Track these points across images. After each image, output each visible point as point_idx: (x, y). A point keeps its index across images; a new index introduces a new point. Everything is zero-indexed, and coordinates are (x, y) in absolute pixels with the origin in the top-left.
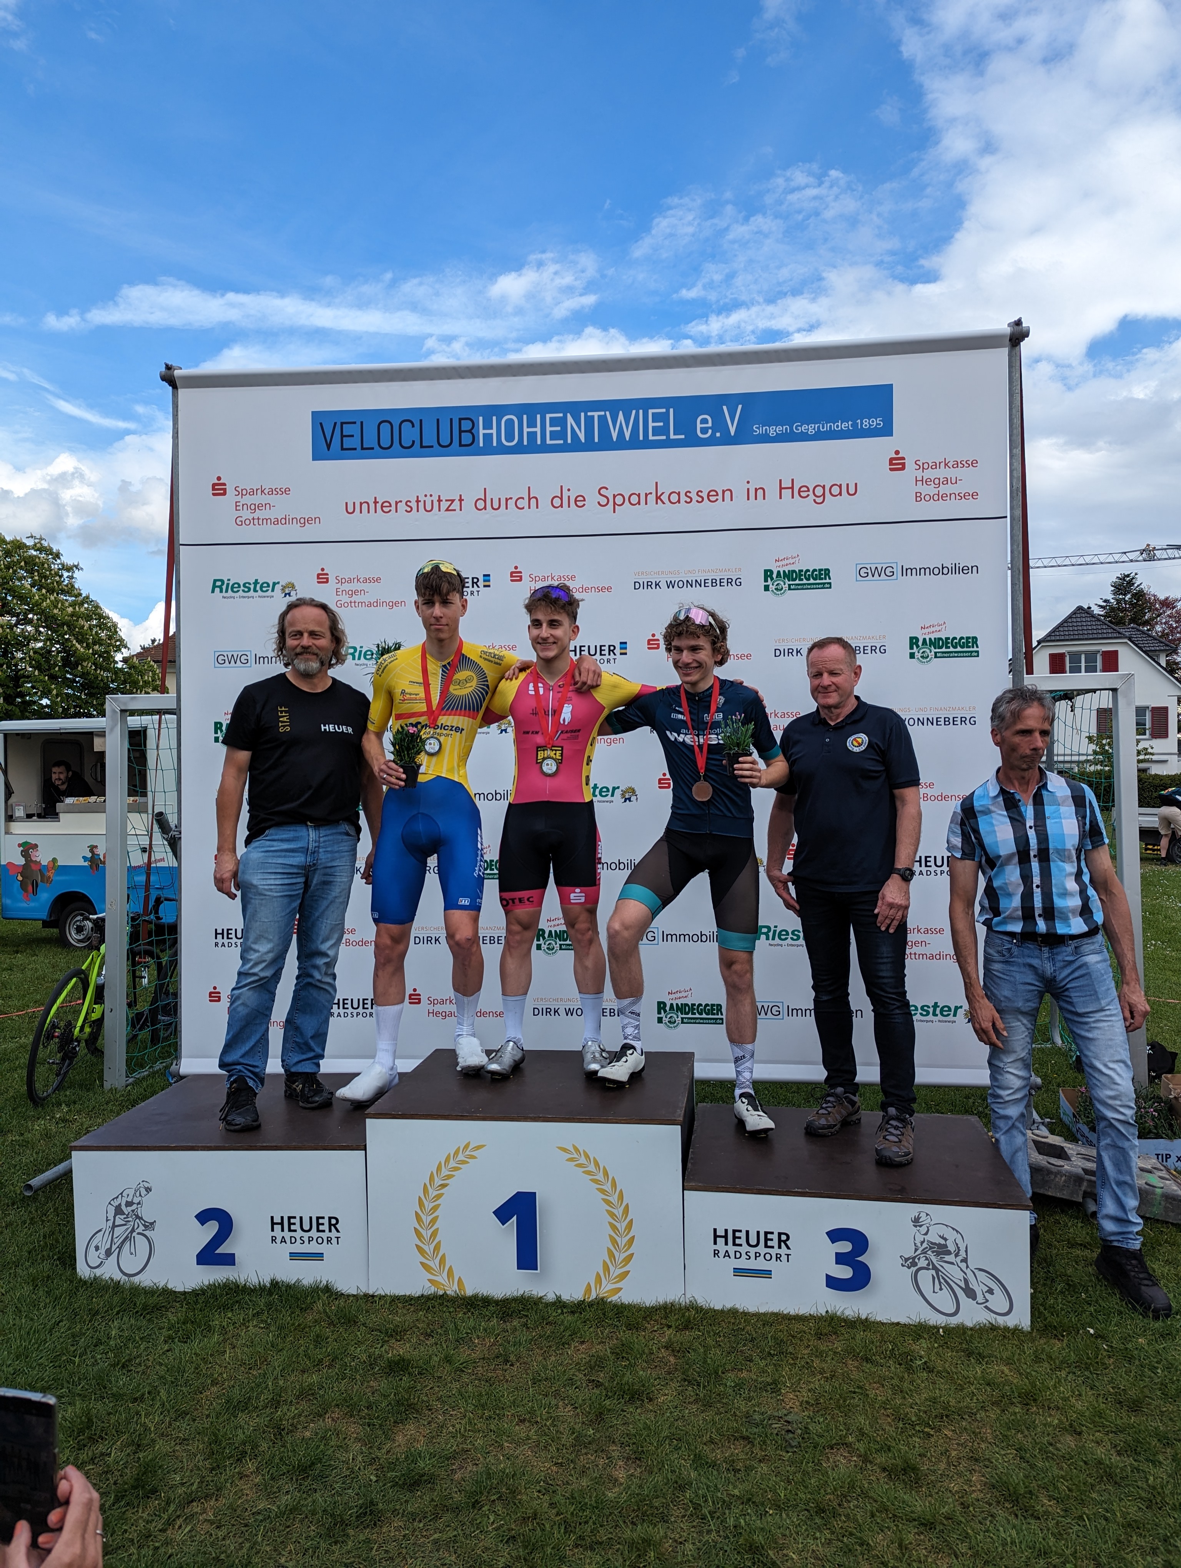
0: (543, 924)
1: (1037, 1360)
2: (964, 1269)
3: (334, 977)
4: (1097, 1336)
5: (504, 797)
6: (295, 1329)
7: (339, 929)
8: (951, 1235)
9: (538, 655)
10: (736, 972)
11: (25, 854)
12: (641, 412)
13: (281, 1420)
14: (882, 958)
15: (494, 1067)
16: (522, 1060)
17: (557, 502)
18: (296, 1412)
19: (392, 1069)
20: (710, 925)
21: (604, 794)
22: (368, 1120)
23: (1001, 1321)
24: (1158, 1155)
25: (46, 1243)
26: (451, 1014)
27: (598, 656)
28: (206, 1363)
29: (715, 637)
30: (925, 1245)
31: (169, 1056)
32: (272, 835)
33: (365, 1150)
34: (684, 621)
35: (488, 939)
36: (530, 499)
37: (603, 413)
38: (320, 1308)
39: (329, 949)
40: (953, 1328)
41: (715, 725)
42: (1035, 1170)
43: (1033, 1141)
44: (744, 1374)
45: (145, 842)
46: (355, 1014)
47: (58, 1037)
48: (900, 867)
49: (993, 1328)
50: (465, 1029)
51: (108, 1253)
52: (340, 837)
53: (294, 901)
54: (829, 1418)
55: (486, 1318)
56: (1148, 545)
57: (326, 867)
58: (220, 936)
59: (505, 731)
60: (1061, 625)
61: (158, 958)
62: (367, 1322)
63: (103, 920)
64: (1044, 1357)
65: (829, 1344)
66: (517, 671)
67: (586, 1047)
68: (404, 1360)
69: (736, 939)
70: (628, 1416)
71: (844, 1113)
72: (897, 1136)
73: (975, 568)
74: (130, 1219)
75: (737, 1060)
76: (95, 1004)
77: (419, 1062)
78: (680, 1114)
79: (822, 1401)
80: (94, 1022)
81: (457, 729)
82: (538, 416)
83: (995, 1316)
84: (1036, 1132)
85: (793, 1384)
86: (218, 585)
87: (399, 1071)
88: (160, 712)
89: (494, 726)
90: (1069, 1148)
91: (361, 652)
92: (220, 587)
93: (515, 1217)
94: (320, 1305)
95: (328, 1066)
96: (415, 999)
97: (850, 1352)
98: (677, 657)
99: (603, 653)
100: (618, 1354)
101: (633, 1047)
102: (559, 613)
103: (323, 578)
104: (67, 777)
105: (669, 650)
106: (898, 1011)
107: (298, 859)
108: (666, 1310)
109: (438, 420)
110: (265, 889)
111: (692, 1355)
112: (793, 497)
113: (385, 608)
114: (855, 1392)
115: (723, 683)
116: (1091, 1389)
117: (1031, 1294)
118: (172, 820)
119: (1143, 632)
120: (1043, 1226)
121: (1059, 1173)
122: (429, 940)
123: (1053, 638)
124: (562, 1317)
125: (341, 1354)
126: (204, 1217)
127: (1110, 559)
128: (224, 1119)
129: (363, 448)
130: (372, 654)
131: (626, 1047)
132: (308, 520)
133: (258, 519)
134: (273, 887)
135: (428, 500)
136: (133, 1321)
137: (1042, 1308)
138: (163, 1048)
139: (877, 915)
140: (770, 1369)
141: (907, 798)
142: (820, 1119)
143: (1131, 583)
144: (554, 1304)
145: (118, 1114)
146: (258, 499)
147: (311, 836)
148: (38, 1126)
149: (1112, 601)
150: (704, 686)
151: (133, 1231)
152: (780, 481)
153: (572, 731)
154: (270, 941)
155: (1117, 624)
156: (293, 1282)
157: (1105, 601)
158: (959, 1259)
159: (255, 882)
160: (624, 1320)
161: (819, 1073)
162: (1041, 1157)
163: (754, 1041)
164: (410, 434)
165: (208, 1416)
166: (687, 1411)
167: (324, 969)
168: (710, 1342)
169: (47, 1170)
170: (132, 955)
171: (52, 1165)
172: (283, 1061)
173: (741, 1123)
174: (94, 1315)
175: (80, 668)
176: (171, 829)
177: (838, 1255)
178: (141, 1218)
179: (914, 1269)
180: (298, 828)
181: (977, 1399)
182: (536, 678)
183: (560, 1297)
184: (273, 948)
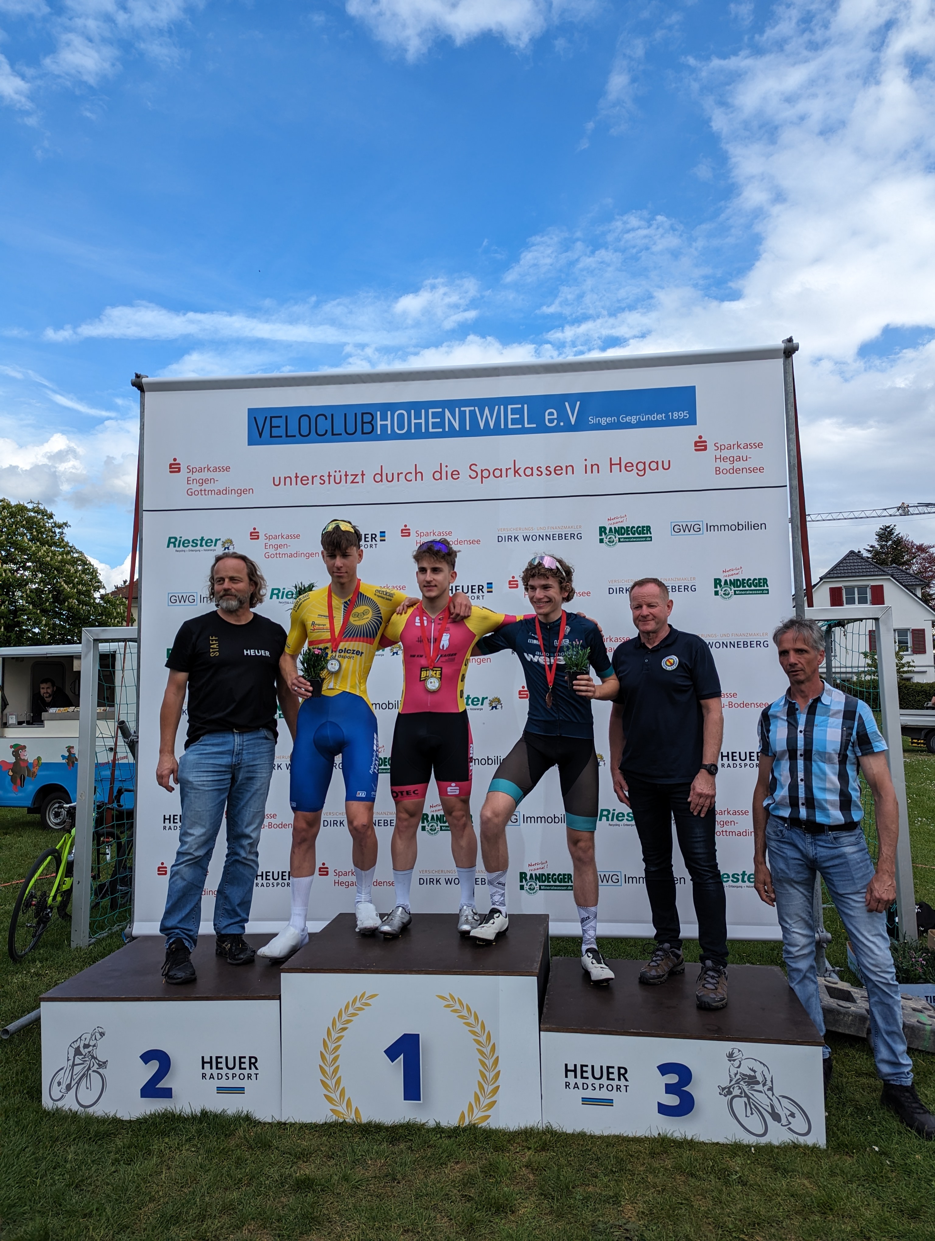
0: (427, 810)
1: (832, 1174)
2: (771, 1096)
3: (257, 854)
4: (882, 1153)
5: (395, 706)
6: (221, 1152)
7: (261, 815)
8: (759, 1068)
9: (424, 595)
10: (580, 848)
11: (16, 754)
12: (502, 407)
13: (206, 1232)
14: (696, 837)
15: (386, 928)
16: (409, 922)
17: (437, 475)
18: (219, 1224)
19: (303, 930)
20: (560, 810)
21: (475, 703)
22: (282, 974)
23: (802, 1140)
24: (927, 997)
25: (18, 1079)
26: (353, 884)
27: (470, 594)
28: (145, 1183)
29: (562, 578)
30: (738, 1076)
31: (125, 920)
32: (205, 740)
33: (280, 999)
34: (536, 566)
35: (382, 822)
36: (416, 474)
37: (473, 408)
38: (242, 1135)
39: (252, 832)
40: (763, 1147)
41: (561, 650)
42: (827, 1012)
43: (826, 987)
44: (591, 1189)
45: (111, 743)
46: (275, 884)
47: (35, 905)
48: (706, 763)
49: (796, 1146)
50: (363, 896)
51: (69, 1087)
52: (261, 741)
53: (223, 793)
54: (660, 1226)
55: (378, 1142)
56: (903, 503)
57: (249, 766)
58: (167, 821)
59: (397, 653)
60: (838, 565)
61: (118, 838)
62: (280, 1146)
63: (74, 808)
64: (838, 1171)
65: (661, 1162)
66: (405, 607)
67: (463, 911)
68: (309, 1179)
69: (581, 821)
70: (494, 1226)
71: (671, 965)
72: (713, 984)
73: (763, 525)
74: (87, 1059)
75: (583, 921)
76: (66, 877)
77: (326, 923)
78: (537, 966)
79: (655, 1211)
80: (64, 892)
81: (358, 653)
82: (423, 411)
83: (797, 1136)
84: (828, 979)
85: (631, 1197)
86: (172, 541)
87: (309, 931)
88: (125, 640)
89: (388, 649)
90: (855, 993)
91: (283, 592)
92: (174, 543)
93: (402, 1056)
94: (241, 1132)
95: (252, 927)
96: (324, 871)
97: (678, 1168)
98: (532, 594)
99: (474, 591)
100: (486, 1172)
101: (500, 912)
102: (440, 562)
103: (254, 535)
104: (53, 690)
105: (526, 589)
106: (711, 881)
107: (226, 760)
108: (527, 1134)
109: (345, 414)
110: (199, 785)
111: (547, 1173)
112: (620, 471)
113: (303, 558)
114: (682, 1204)
115: (569, 615)
116: (878, 1199)
117: (826, 1117)
118: (132, 726)
119: (902, 571)
120: (835, 1058)
121: (847, 1014)
122: (335, 823)
123: (832, 575)
124: (440, 1141)
125: (258, 1173)
126: (147, 1057)
127: (874, 514)
128: (166, 975)
129: (287, 436)
130: (292, 594)
131: (494, 911)
132: (244, 491)
133: (205, 490)
134: (205, 783)
135: (338, 475)
136: (86, 1146)
137: (835, 1129)
138: (120, 913)
139: (690, 803)
140: (612, 1184)
141: (711, 707)
142: (650, 970)
143: (891, 533)
144: (434, 1129)
145: (82, 969)
146: (205, 475)
147: (236, 741)
148: (16, 979)
149: (877, 546)
150: (555, 617)
151: (89, 1069)
152: (611, 459)
153: (449, 655)
154: (204, 826)
155: (881, 564)
156: (219, 1112)
157: (872, 547)
158: (766, 1088)
159: (191, 779)
160: (491, 1143)
161: (648, 930)
162: (832, 1000)
163: (596, 904)
164: (323, 425)
165: (145, 1229)
166: (543, 1222)
167: (248, 848)
168: (563, 1161)
169: (22, 1017)
170: (97, 836)
171: (26, 1013)
172: (215, 925)
173: (587, 974)
174: (54, 1142)
175: (66, 604)
176: (130, 735)
177: (667, 1085)
178: (96, 1058)
179: (730, 1097)
180: (226, 735)
181: (783, 1209)
182: (421, 613)
183: (439, 1123)
184: (205, 832)
